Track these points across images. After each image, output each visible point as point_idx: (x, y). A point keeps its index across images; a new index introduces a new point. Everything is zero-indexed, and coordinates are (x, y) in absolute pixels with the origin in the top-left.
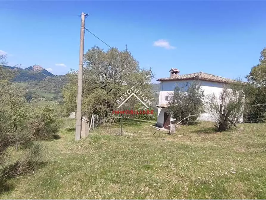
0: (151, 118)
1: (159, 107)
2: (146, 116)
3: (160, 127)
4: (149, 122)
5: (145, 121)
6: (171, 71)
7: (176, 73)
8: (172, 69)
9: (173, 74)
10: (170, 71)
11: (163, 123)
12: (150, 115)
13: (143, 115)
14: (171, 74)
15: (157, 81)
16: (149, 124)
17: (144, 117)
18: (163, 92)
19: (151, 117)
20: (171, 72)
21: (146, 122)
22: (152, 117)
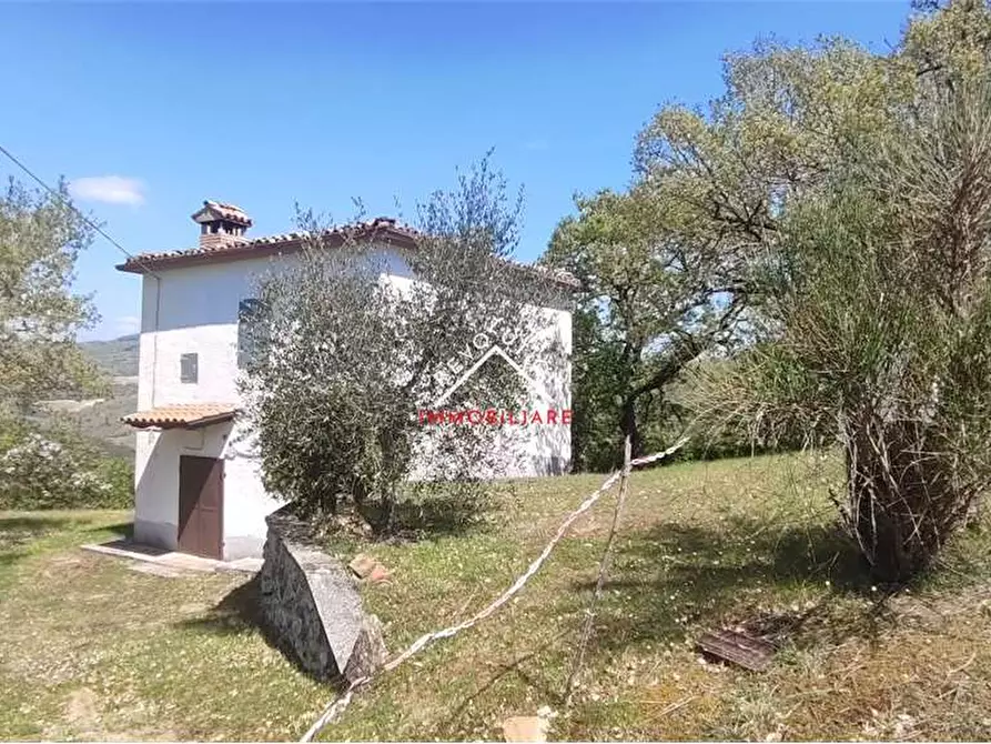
0: (89, 495)
1: (142, 425)
2: (57, 487)
3: (156, 546)
4: (80, 522)
5: (56, 514)
6: (200, 219)
7: (231, 224)
8: (210, 202)
9: (214, 231)
10: (194, 217)
11: (176, 522)
12: (79, 479)
13: (36, 484)
14: (204, 232)
15: (120, 268)
16: (76, 534)
17: (47, 494)
18: (161, 335)
19: (87, 490)
20: (204, 224)
21: (58, 524)
22: (97, 486)
